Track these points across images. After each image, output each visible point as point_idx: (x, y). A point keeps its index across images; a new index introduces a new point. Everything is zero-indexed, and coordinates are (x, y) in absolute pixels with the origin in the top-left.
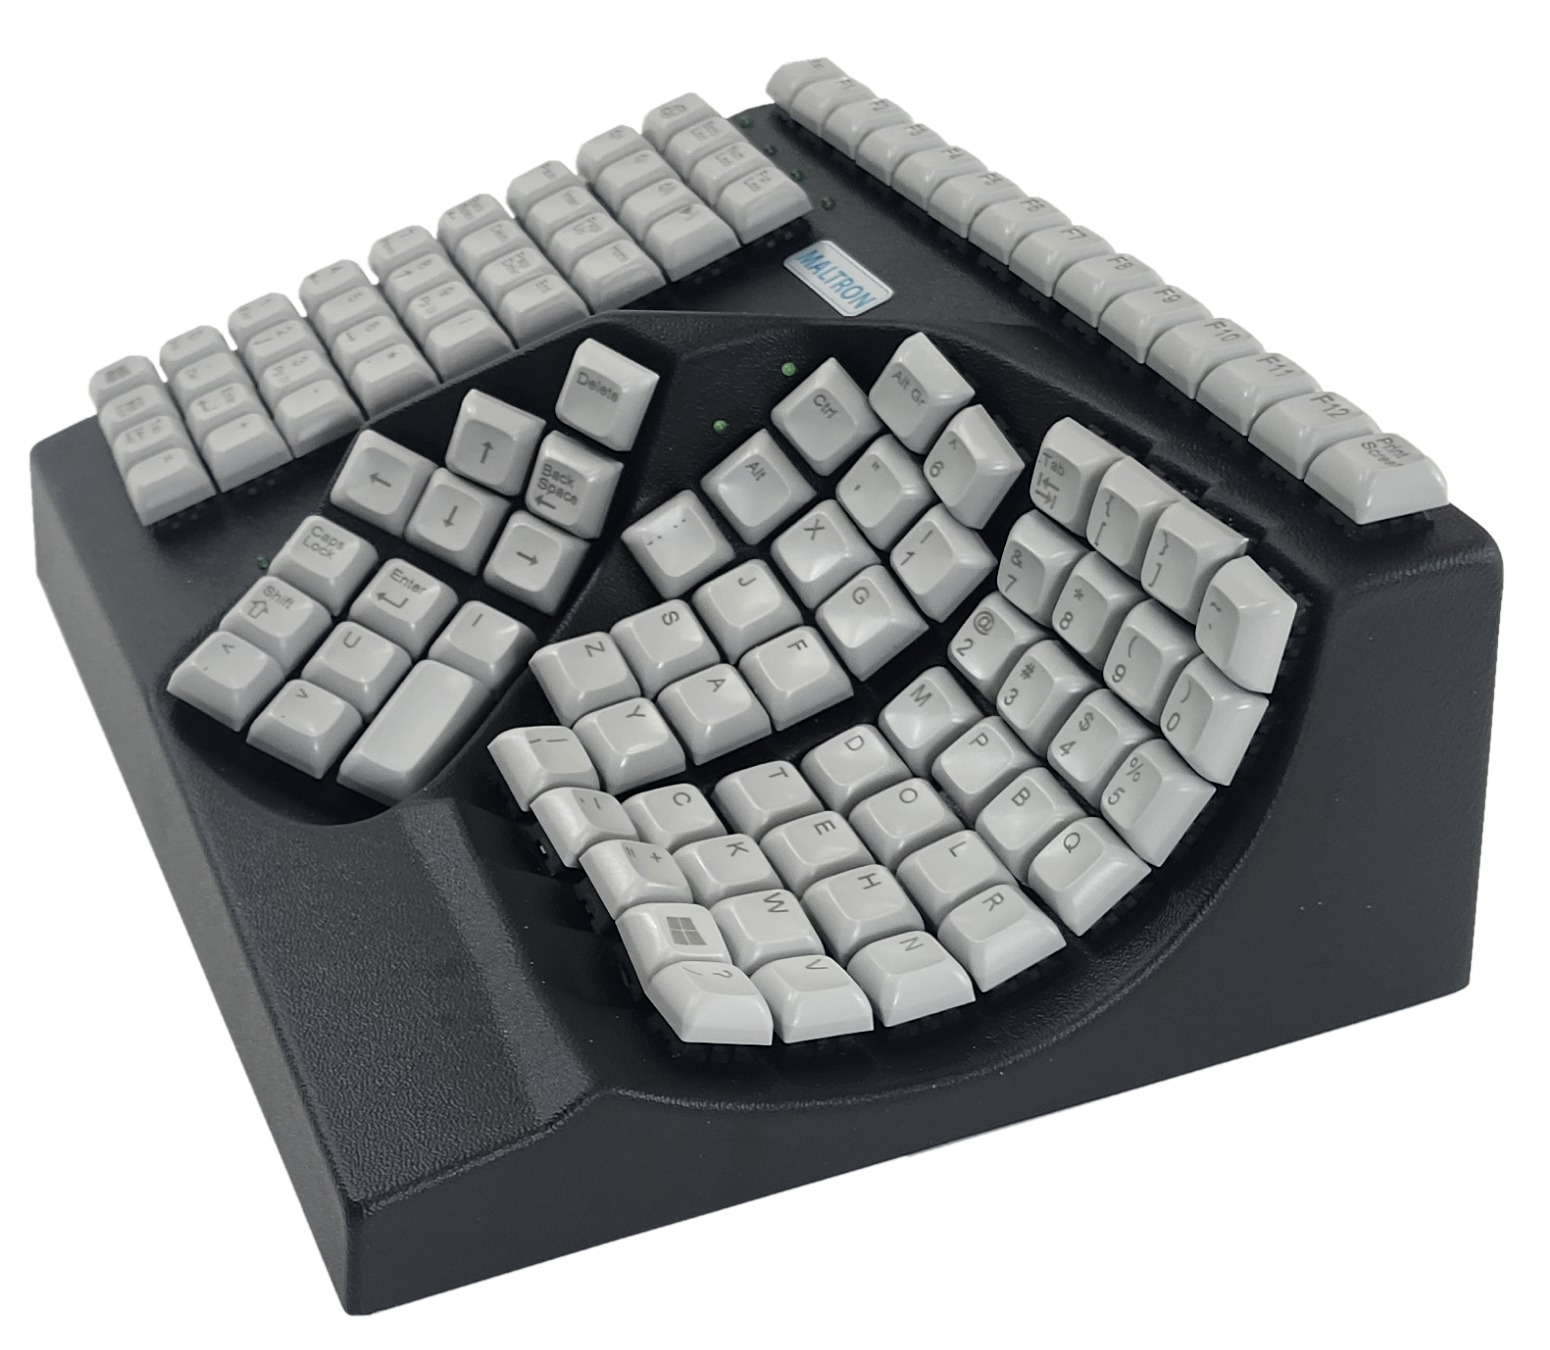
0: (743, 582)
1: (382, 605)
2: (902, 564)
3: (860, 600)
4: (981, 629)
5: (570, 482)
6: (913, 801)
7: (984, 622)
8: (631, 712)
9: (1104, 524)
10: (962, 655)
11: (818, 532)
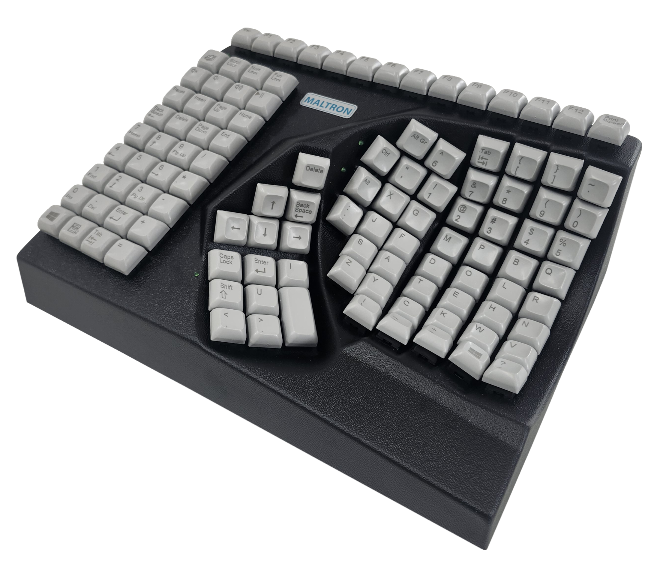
0: (374, 221)
1: (259, 274)
2: (428, 198)
3: (416, 214)
4: (461, 211)
5: (308, 206)
6: (471, 275)
7: (462, 209)
8: (374, 280)
9: (518, 167)
10: (458, 221)
11: (391, 196)
